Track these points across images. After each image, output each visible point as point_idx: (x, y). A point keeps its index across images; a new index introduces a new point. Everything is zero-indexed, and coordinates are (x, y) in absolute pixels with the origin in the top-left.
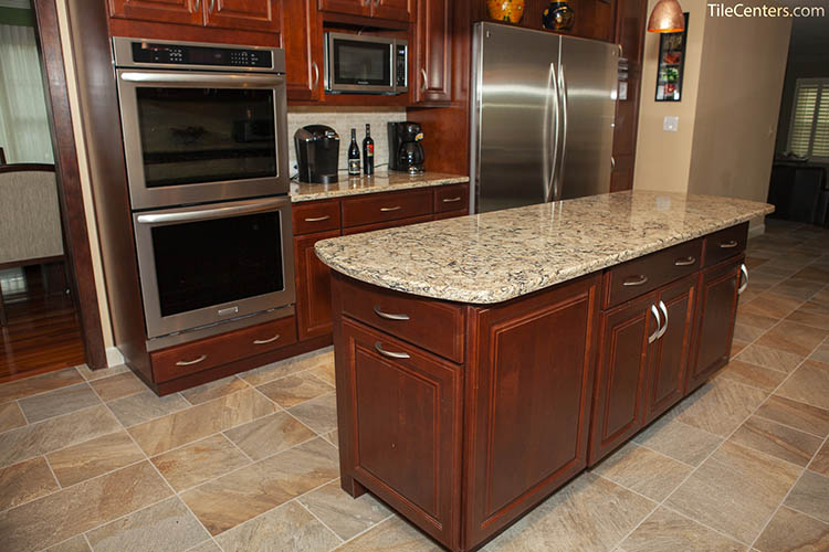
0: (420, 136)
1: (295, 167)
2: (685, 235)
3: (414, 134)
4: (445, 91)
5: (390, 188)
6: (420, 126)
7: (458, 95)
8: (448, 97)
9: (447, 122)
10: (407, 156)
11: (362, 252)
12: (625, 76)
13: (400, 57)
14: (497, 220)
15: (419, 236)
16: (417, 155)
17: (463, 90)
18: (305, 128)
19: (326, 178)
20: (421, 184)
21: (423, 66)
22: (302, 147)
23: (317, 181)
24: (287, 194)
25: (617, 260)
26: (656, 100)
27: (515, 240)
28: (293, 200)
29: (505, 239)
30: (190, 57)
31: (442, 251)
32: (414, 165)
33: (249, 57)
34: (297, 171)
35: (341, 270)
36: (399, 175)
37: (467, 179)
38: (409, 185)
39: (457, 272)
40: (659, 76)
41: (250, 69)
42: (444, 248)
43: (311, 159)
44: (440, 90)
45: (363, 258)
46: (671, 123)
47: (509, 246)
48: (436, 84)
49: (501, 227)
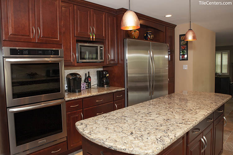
0: (108, 75)
1: (67, 87)
2: (211, 111)
3: (106, 75)
4: (116, 60)
5: (99, 94)
6: (107, 72)
7: (120, 62)
8: (117, 62)
9: (116, 70)
10: (103, 81)
11: (94, 128)
12: (170, 53)
13: (101, 50)
14: (141, 108)
15: (115, 118)
16: (107, 81)
17: (121, 60)
18: (70, 74)
19: (77, 91)
20: (109, 92)
21: (109, 53)
22: (69, 80)
23: (74, 92)
24: (64, 98)
25: (193, 126)
26: (180, 60)
27: (151, 118)
28: (66, 100)
29: (147, 118)
30: (31, 53)
31: (126, 126)
32: (106, 84)
33: (51, 52)
34: (67, 88)
35: (87, 138)
36: (101, 88)
37: (124, 89)
38: (105, 92)
39: (135, 138)
40: (180, 53)
41: (52, 56)
42: (126, 124)
43: (72, 84)
44: (114, 60)
45: (96, 131)
46: (186, 67)
47: (150, 121)
48: (112, 58)
49: (144, 111)
